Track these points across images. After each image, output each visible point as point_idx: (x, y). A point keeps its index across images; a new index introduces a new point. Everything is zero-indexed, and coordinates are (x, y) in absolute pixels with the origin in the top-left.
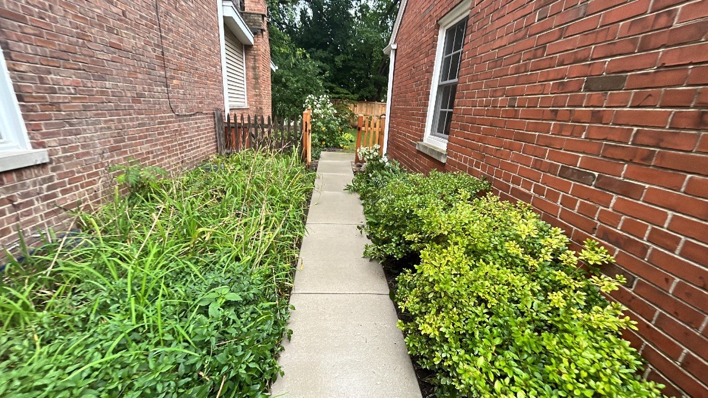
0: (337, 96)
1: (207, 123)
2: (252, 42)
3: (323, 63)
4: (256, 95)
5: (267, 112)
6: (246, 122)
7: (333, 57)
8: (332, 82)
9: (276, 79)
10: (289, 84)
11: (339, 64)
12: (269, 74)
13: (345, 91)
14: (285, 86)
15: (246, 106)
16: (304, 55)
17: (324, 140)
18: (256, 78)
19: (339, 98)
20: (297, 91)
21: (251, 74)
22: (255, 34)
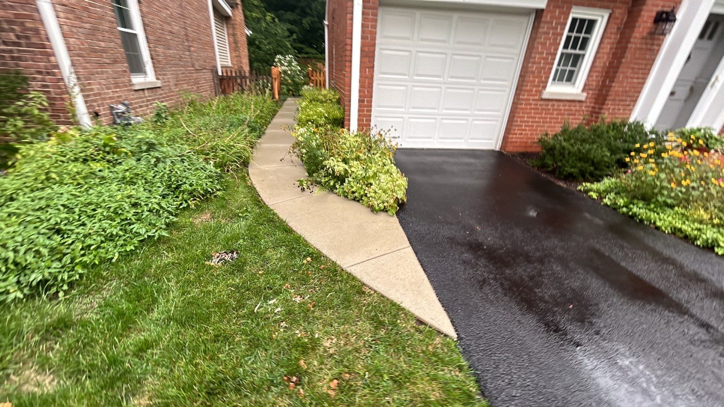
0: (305, 56)
1: (209, 75)
2: (230, 14)
3: (292, 24)
4: (237, 56)
5: (247, 68)
6: (234, 75)
7: (301, 20)
8: (301, 42)
9: (251, 42)
10: (262, 46)
11: (306, 26)
12: (245, 39)
13: (314, 51)
14: (259, 48)
15: (230, 64)
16: (273, 19)
17: (291, 90)
18: (236, 42)
19: (308, 58)
20: (269, 52)
21: (231, 40)
22: (232, 7)
